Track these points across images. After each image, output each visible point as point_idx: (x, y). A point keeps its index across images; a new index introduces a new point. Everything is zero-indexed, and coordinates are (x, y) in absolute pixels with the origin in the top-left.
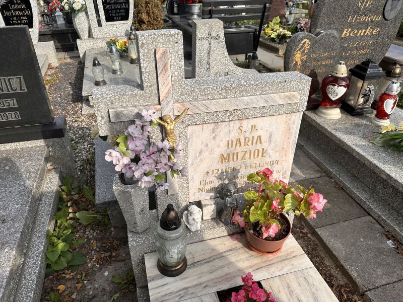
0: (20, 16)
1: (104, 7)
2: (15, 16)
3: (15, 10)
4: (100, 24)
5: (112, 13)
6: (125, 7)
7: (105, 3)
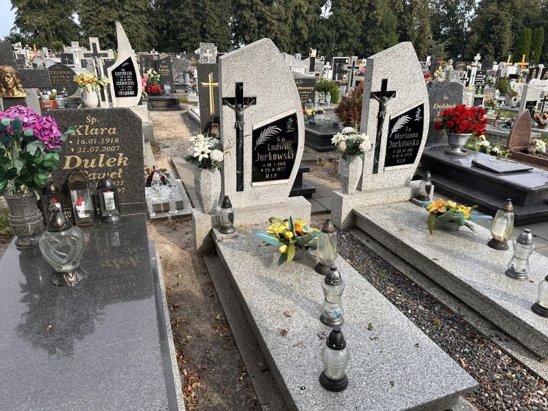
0: (277, 161)
1: (388, 145)
2: (270, 162)
3: (273, 152)
4: (375, 170)
5: (395, 154)
6: (414, 144)
7: (391, 139)
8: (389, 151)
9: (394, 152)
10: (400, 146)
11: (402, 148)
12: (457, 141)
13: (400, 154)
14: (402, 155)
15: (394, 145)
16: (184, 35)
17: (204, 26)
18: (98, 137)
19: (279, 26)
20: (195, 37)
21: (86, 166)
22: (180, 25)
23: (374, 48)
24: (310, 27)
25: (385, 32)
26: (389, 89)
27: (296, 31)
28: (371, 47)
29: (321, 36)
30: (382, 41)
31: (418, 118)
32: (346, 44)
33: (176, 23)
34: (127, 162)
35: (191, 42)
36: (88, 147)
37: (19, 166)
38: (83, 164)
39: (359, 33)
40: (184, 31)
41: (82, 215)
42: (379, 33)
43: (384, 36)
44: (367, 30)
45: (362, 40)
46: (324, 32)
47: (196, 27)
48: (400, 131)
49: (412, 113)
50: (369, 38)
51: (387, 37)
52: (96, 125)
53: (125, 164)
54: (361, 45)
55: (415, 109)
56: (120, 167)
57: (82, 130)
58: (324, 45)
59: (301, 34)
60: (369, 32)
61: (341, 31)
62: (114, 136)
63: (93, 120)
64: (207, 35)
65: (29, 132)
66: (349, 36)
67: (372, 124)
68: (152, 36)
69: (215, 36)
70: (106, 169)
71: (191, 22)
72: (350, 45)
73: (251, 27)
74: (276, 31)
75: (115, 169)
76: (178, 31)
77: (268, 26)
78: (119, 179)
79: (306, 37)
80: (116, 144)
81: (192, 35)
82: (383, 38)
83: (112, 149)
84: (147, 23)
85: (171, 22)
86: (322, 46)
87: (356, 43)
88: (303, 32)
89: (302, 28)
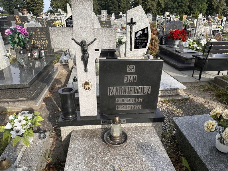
1: (135, 41)
4: (131, 50)
5: (138, 44)
6: (145, 41)
7: (136, 39)
8: (135, 43)
9: (137, 44)
10: (140, 42)
11: (140, 43)
12: (175, 43)
13: (140, 45)
14: (141, 45)
15: (137, 41)
16: (111, 8)
17: (120, 4)
18: (40, 35)
19: (151, 3)
20: (116, 9)
21: (37, 43)
22: (110, 4)
23: (195, 11)
24: (165, 2)
25: (201, 3)
26: (133, 21)
27: (159, 4)
28: (193, 11)
29: (170, 6)
30: (199, 8)
31: (146, 32)
32: (181, 9)
33: (108, 3)
34: (48, 42)
35: (114, 11)
36: (38, 38)
37: (17, 41)
38: (36, 43)
39: (188, 4)
40: (112, 6)
41: (35, 57)
42: (197, 4)
43: (200, 6)
44: (192, 3)
45: (189, 7)
46: (171, 4)
47: (116, 5)
48: (139, 37)
49: (143, 30)
50: (192, 7)
51: (201, 5)
52: (39, 32)
53: (47, 43)
54: (189, 10)
55: (145, 29)
56: (46, 44)
57: (36, 33)
58: (171, 10)
59: (161, 6)
60: (193, 4)
61: (180, 4)
62: (44, 35)
63: (38, 30)
64: (120, 8)
65: (19, 31)
66: (183, 6)
67: (128, 34)
68: (99, 8)
69: (124, 8)
70: (42, 44)
71: (114, 3)
72: (183, 10)
73: (139, 4)
74: (150, 5)
75: (45, 44)
76: (109, 6)
77: (146, 3)
78: (46, 47)
79: (163, 7)
80: (45, 37)
81: (114, 8)
82: (199, 6)
83: (44, 39)
84: (97, 3)
85: (107, 3)
86: (170, 11)
87: (186, 9)
88: (162, 5)
89: (162, 3)
